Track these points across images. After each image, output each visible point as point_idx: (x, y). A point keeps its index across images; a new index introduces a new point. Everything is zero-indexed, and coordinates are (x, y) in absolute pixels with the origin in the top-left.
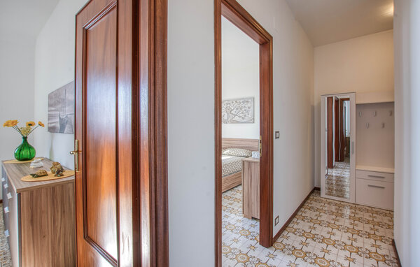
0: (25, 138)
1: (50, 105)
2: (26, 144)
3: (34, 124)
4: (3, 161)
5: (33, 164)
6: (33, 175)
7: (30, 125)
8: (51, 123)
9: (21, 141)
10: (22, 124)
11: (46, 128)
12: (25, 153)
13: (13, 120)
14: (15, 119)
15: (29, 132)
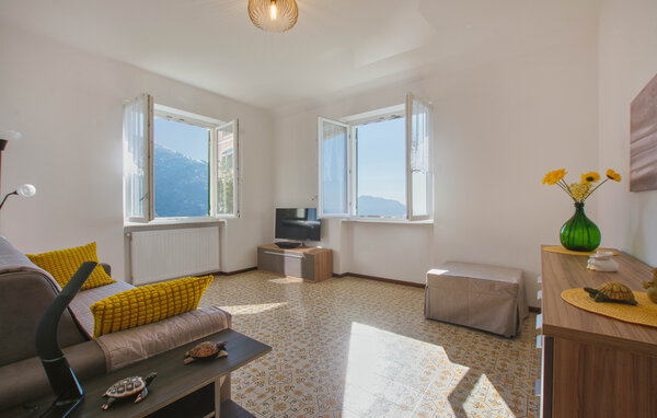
0: (579, 206)
1: (634, 128)
2: (580, 219)
3: (598, 177)
4: (542, 246)
5: (592, 262)
6: (592, 293)
7: (590, 179)
8: (637, 170)
9: (571, 212)
10: (574, 178)
11: (624, 184)
12: (579, 236)
13: (556, 169)
14: (561, 168)
15: (587, 193)
